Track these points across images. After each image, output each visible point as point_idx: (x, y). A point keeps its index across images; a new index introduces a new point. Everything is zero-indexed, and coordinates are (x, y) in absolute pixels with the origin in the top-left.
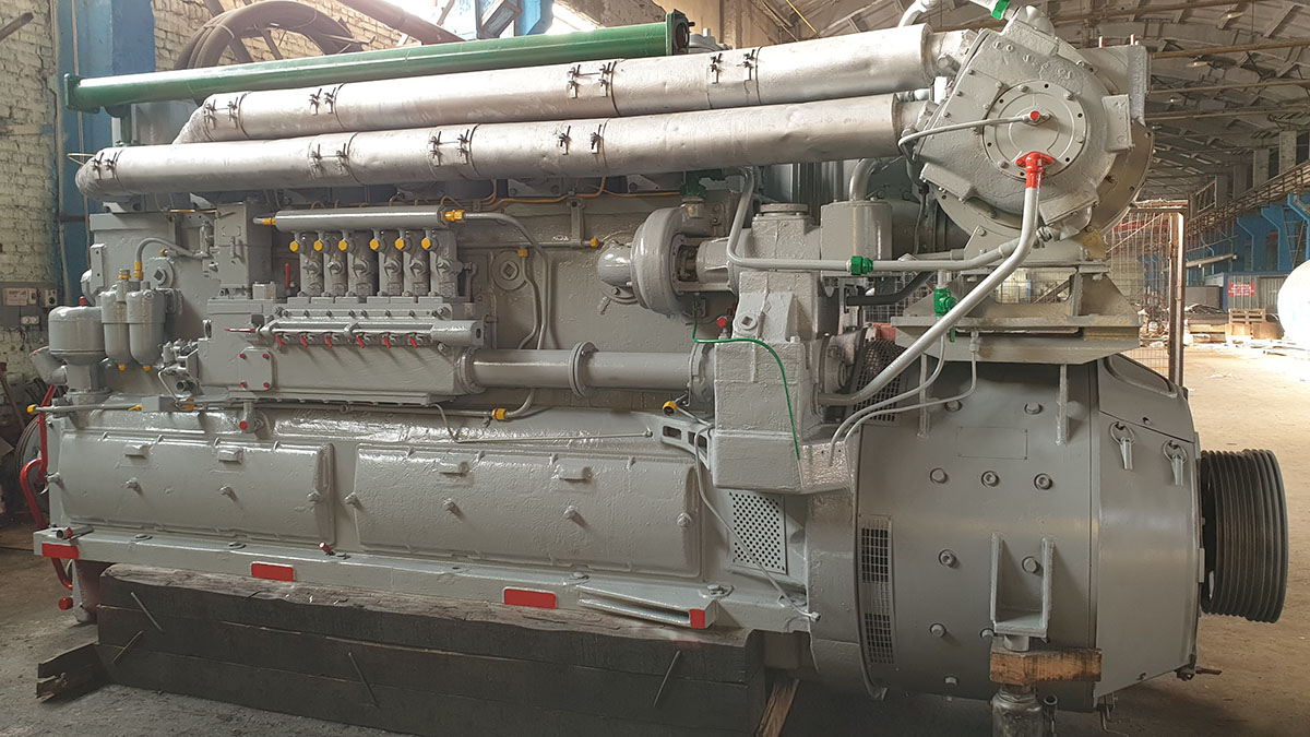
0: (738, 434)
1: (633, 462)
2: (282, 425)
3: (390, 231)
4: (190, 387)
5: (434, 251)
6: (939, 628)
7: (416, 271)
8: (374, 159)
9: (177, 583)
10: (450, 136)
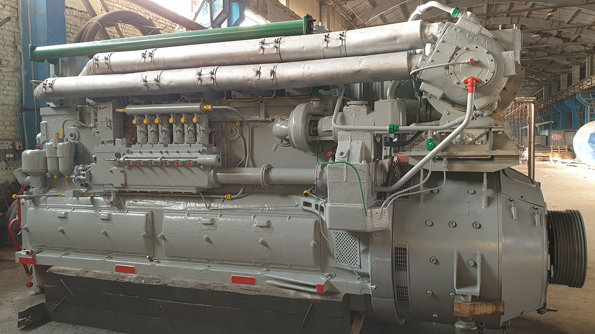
0: (338, 205)
1: (290, 218)
2: (129, 202)
3: (178, 115)
4: (86, 186)
5: (198, 123)
6: (430, 292)
7: (190, 132)
8: (171, 82)
9: (81, 275)
10: (206, 72)
